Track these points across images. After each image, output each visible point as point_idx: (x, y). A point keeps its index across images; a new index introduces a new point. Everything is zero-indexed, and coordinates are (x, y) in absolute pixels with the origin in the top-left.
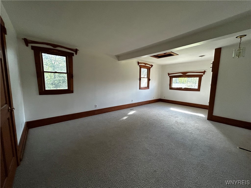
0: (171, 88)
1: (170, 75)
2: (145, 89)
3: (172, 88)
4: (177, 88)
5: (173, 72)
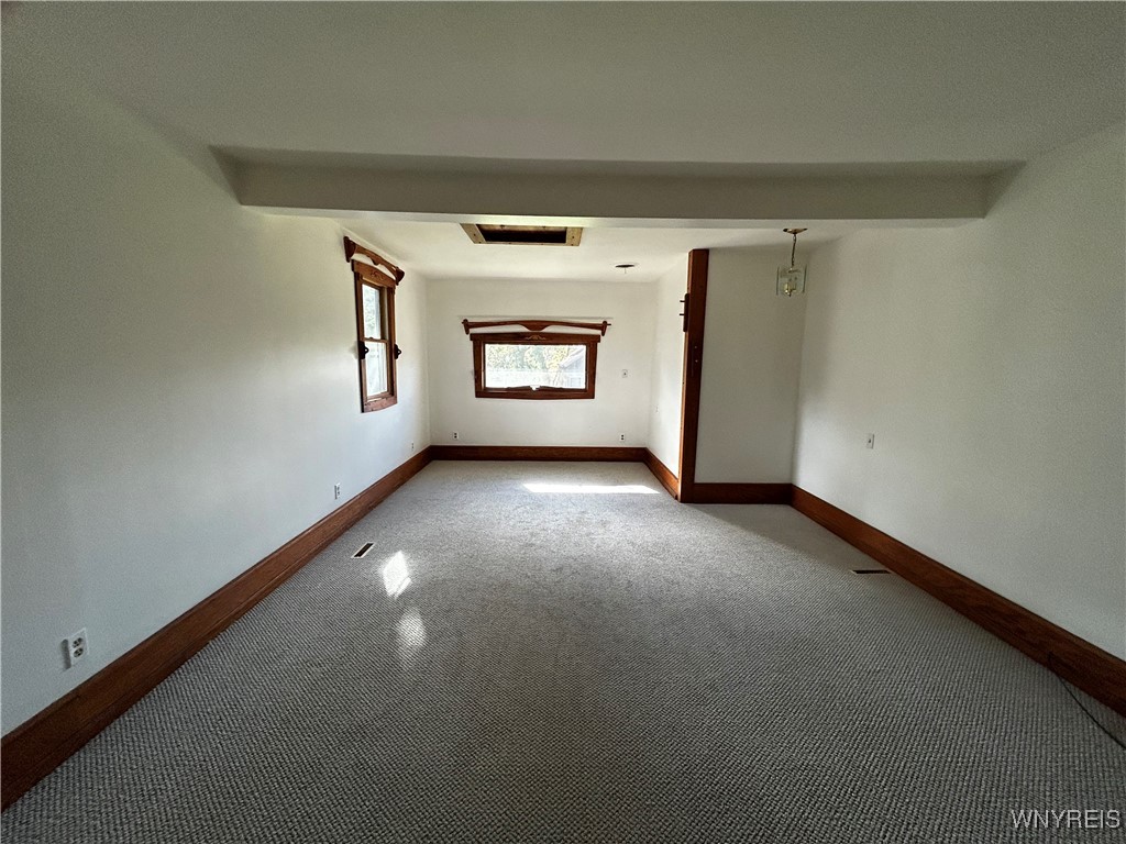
0: (482, 392)
1: (472, 331)
2: (381, 407)
3: (486, 389)
4: (508, 389)
5: (486, 317)
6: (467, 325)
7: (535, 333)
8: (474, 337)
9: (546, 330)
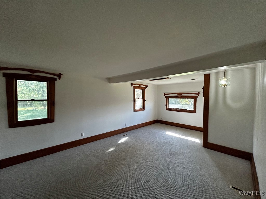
0: (168, 109)
2: (140, 111)
4: (174, 109)
5: (169, 92)
6: (165, 94)
7: (180, 96)
8: (166, 97)
9: (182, 95)
